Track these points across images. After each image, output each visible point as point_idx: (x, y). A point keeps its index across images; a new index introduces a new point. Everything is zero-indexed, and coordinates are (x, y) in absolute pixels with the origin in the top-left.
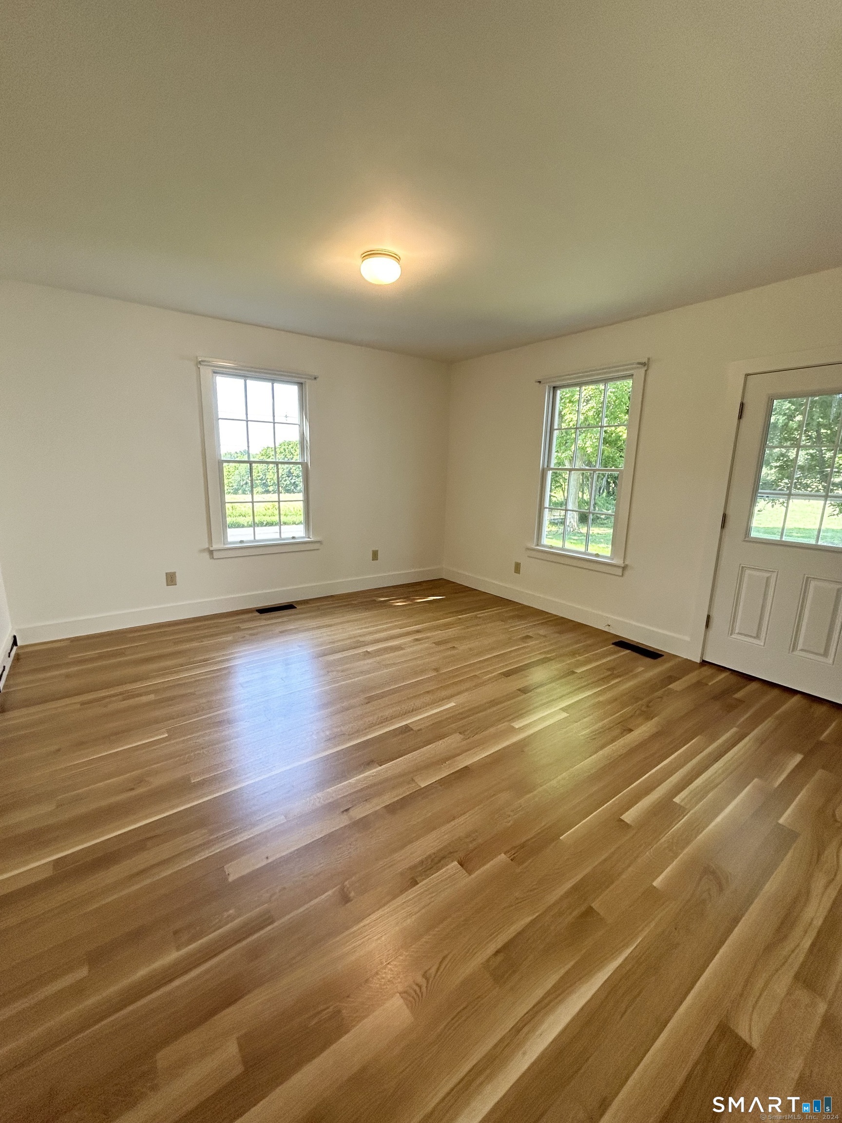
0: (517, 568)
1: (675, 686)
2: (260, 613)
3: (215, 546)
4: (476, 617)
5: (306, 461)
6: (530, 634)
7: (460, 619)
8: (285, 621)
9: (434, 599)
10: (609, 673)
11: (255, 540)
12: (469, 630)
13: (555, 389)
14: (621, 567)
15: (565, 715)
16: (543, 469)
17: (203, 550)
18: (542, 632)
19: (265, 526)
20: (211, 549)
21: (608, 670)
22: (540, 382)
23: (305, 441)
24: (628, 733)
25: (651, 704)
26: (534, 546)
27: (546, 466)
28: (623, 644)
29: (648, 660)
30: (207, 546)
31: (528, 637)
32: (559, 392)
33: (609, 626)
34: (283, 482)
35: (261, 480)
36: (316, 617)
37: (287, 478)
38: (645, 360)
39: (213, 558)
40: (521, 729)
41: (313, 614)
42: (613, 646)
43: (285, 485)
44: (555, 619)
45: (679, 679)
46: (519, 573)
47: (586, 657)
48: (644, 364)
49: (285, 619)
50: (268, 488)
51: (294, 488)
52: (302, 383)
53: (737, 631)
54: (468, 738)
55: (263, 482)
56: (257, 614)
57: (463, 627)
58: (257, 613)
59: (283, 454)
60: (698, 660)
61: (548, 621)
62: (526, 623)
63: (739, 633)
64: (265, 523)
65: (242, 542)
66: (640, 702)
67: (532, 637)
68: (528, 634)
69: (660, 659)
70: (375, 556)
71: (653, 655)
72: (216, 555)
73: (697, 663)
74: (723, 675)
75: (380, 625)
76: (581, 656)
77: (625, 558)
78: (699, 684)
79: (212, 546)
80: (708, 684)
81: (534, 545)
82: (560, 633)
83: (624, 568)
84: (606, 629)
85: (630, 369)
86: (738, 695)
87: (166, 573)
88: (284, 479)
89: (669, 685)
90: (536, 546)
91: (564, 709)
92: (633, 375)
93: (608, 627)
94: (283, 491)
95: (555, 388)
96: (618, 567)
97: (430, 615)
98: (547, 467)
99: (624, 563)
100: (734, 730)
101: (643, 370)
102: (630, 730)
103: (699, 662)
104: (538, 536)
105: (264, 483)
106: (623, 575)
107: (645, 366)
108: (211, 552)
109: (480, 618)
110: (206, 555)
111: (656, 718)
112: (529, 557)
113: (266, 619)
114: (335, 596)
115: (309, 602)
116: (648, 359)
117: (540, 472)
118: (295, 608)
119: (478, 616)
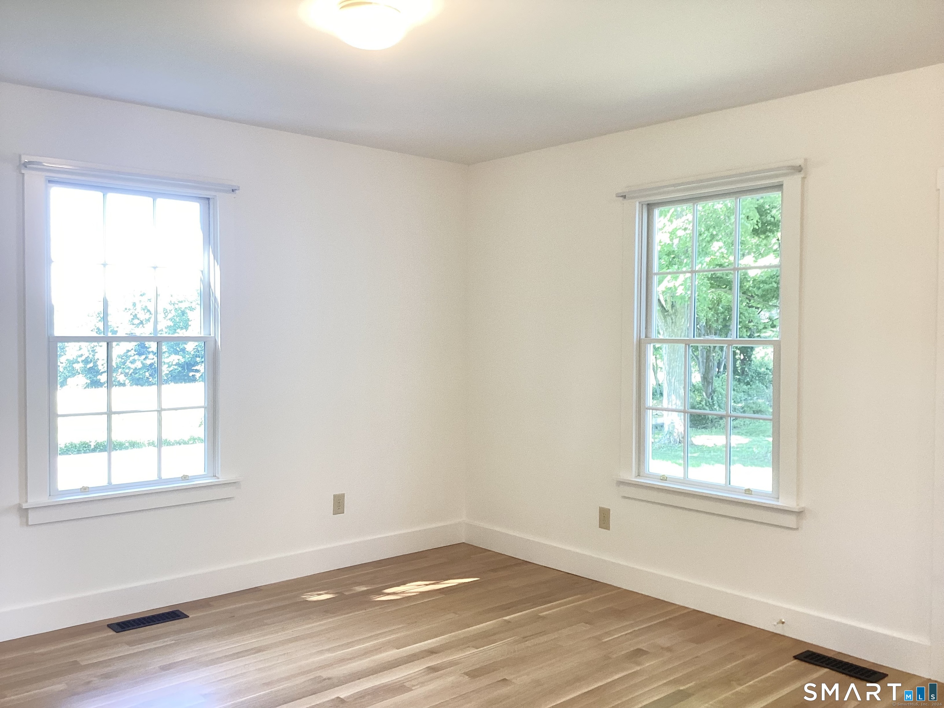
0: (604, 519)
2: (117, 631)
3: (32, 501)
4: (537, 618)
5: (212, 335)
6: (642, 646)
7: (508, 622)
8: (170, 645)
9: (460, 584)
11: (110, 486)
12: (528, 643)
14: (794, 512)
16: (640, 341)
17: (9, 509)
18: (664, 641)
19: (94, 450)
20: (25, 505)
22: (624, 197)
23: (212, 298)
26: (632, 477)
27: (643, 336)
28: (814, 656)
29: (863, 686)
30: (17, 501)
31: (639, 652)
32: (657, 212)
33: (783, 623)
34: (130, 365)
35: (86, 361)
36: (231, 632)
37: (136, 357)
38: (800, 162)
39: (27, 523)
41: (221, 628)
42: (795, 661)
43: (132, 371)
44: (684, 615)
46: (609, 529)
47: (751, 685)
48: (797, 169)
49: (168, 641)
50: (99, 377)
51: (150, 375)
52: (208, 199)
55: (88, 366)
56: (111, 633)
57: (517, 638)
58: (110, 630)
59: (131, 312)
61: (670, 619)
62: (631, 626)
64: (93, 445)
65: (84, 490)
67: (647, 652)
68: (639, 647)
70: (339, 505)
71: (868, 674)
72: (33, 517)
75: (359, 642)
76: (742, 683)
77: (798, 495)
79: (26, 501)
81: (634, 475)
82: (698, 640)
83: (800, 514)
84: (779, 630)
85: (777, 176)
88: (131, 358)
90: (636, 477)
92: (781, 186)
93: (781, 625)
94: (127, 381)
95: (650, 207)
96: (786, 512)
97: (451, 616)
98: (646, 337)
99: (798, 505)
101: (798, 177)
104: (639, 460)
105: (90, 368)
106: (798, 527)
107: (800, 170)
108: (25, 513)
109: (543, 618)
110: (15, 518)
112: (625, 497)
113: (130, 643)
114: (261, 590)
115: (211, 603)
116: (806, 160)
117: (635, 347)
118: (188, 617)
119: (541, 614)
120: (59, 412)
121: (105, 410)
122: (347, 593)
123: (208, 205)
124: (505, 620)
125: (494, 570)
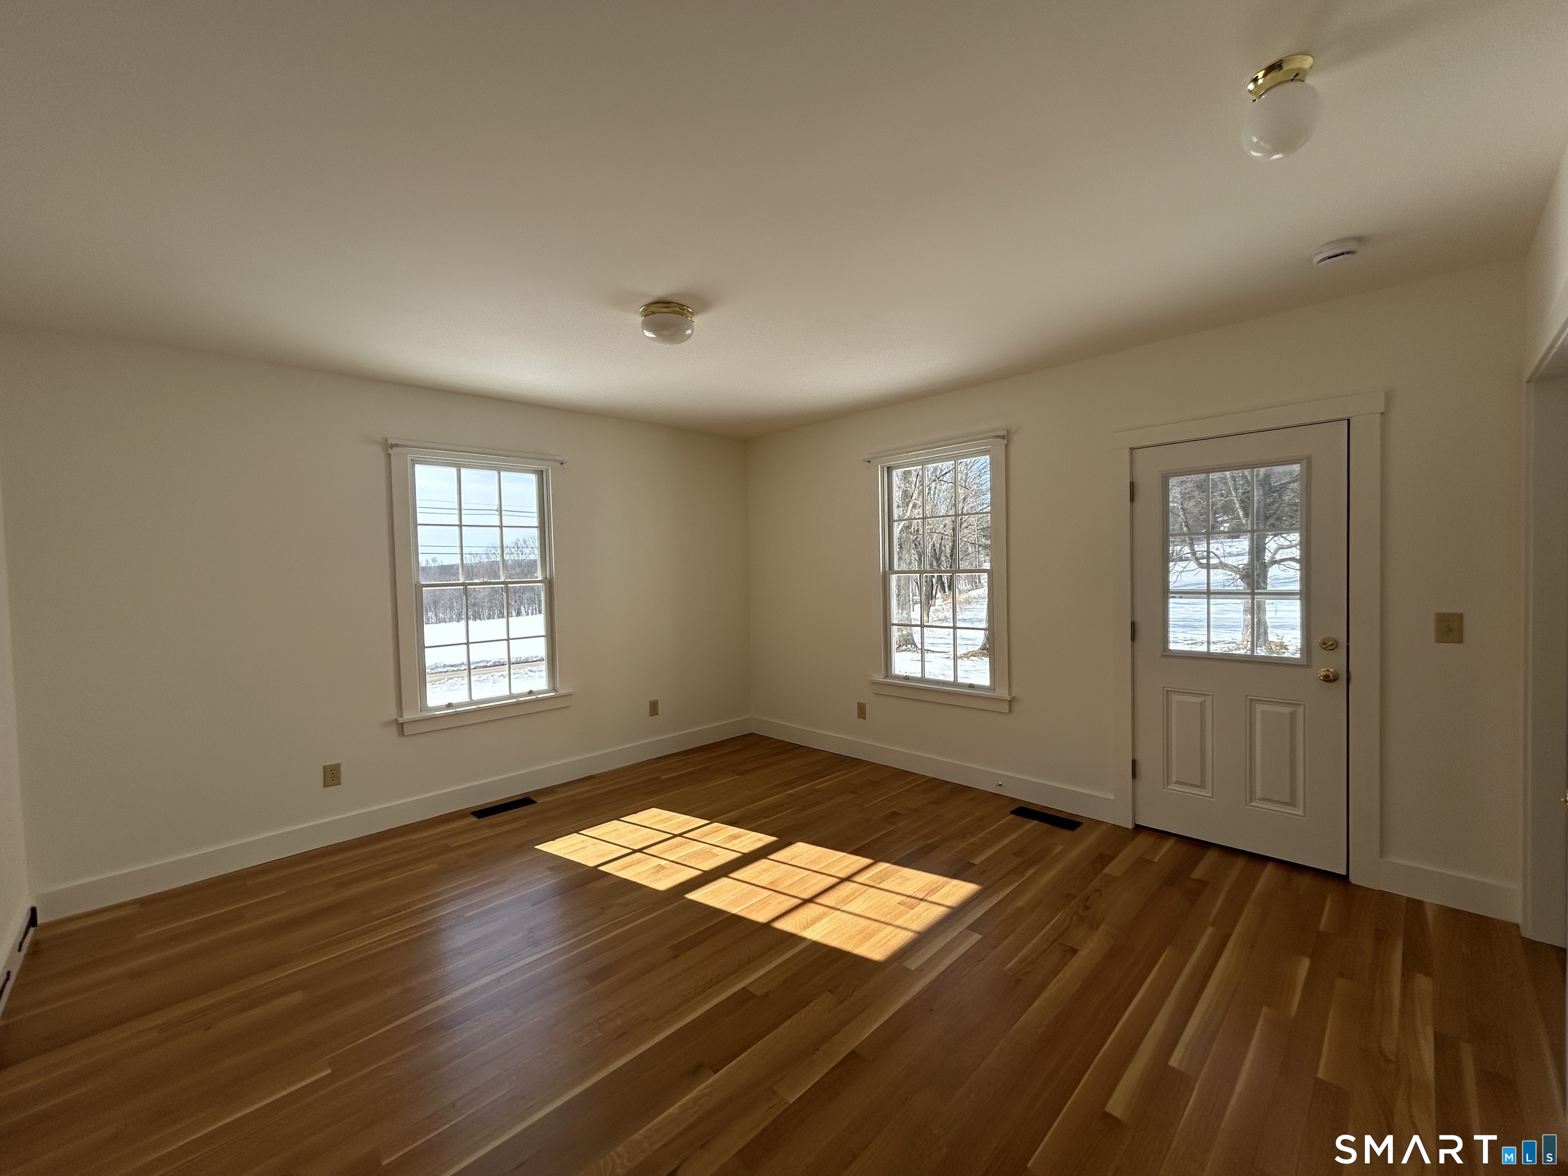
0: (862, 711)
1: (1113, 868)
2: (479, 817)
3: (407, 717)
5: (548, 578)
6: (896, 809)
7: (791, 795)
8: (521, 827)
10: (1018, 860)
11: (471, 702)
13: (890, 469)
14: (1006, 700)
15: (977, 937)
16: (885, 573)
17: (387, 724)
18: (912, 804)
20: (401, 720)
21: (1017, 854)
22: (870, 462)
23: (547, 550)
24: (1072, 957)
25: (1088, 903)
26: (882, 680)
27: (887, 569)
28: (1025, 812)
29: (1065, 833)
30: (395, 717)
31: (894, 814)
32: (894, 473)
33: (1001, 785)
36: (571, 814)
38: (1004, 433)
39: (403, 734)
40: (921, 970)
41: (566, 810)
42: (1012, 816)
44: (924, 783)
45: (1113, 858)
46: (866, 720)
47: (980, 838)
48: (1003, 437)
49: (522, 823)
51: (502, 610)
52: (543, 472)
53: (1174, 779)
54: (845, 999)
56: (474, 819)
57: (798, 807)
58: (473, 817)
60: (1130, 826)
62: (887, 792)
63: (1177, 782)
65: (449, 706)
66: (1074, 902)
67: (899, 814)
68: (894, 810)
69: (1079, 830)
70: (654, 708)
71: (1069, 823)
72: (407, 730)
73: (1129, 829)
74: (1168, 844)
76: (974, 837)
77: (1010, 687)
78: (1142, 862)
79: (402, 717)
80: (1152, 862)
81: (883, 677)
82: (939, 802)
83: (1011, 702)
84: (997, 791)
85: (985, 444)
86: (1197, 874)
87: (324, 767)
89: (1104, 868)
90: (884, 678)
91: (973, 928)
92: (990, 450)
93: (998, 787)
96: (1001, 700)
97: (746, 793)
98: (890, 569)
99: (1010, 694)
100: (1210, 930)
101: (1002, 444)
102: (1074, 951)
103: (1131, 828)
104: (887, 664)
106: (1010, 711)
107: (1004, 439)
108: (401, 727)
110: (393, 731)
111: (1103, 926)
112: (875, 693)
113: (492, 827)
114: (595, 778)
115: (556, 790)
116: (1007, 431)
117: (881, 577)
118: (535, 802)
119: (816, 788)
120: (426, 645)
121: (465, 641)
122: (663, 778)
123: (542, 476)
124: (788, 794)
125: (778, 754)
